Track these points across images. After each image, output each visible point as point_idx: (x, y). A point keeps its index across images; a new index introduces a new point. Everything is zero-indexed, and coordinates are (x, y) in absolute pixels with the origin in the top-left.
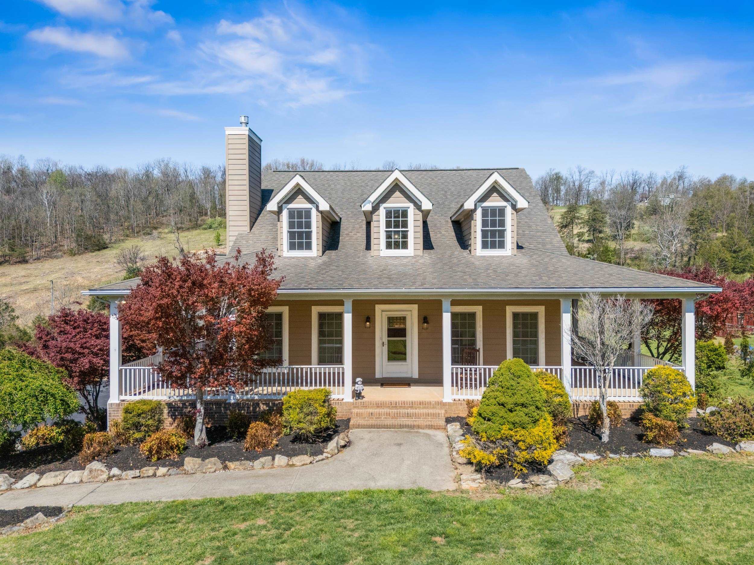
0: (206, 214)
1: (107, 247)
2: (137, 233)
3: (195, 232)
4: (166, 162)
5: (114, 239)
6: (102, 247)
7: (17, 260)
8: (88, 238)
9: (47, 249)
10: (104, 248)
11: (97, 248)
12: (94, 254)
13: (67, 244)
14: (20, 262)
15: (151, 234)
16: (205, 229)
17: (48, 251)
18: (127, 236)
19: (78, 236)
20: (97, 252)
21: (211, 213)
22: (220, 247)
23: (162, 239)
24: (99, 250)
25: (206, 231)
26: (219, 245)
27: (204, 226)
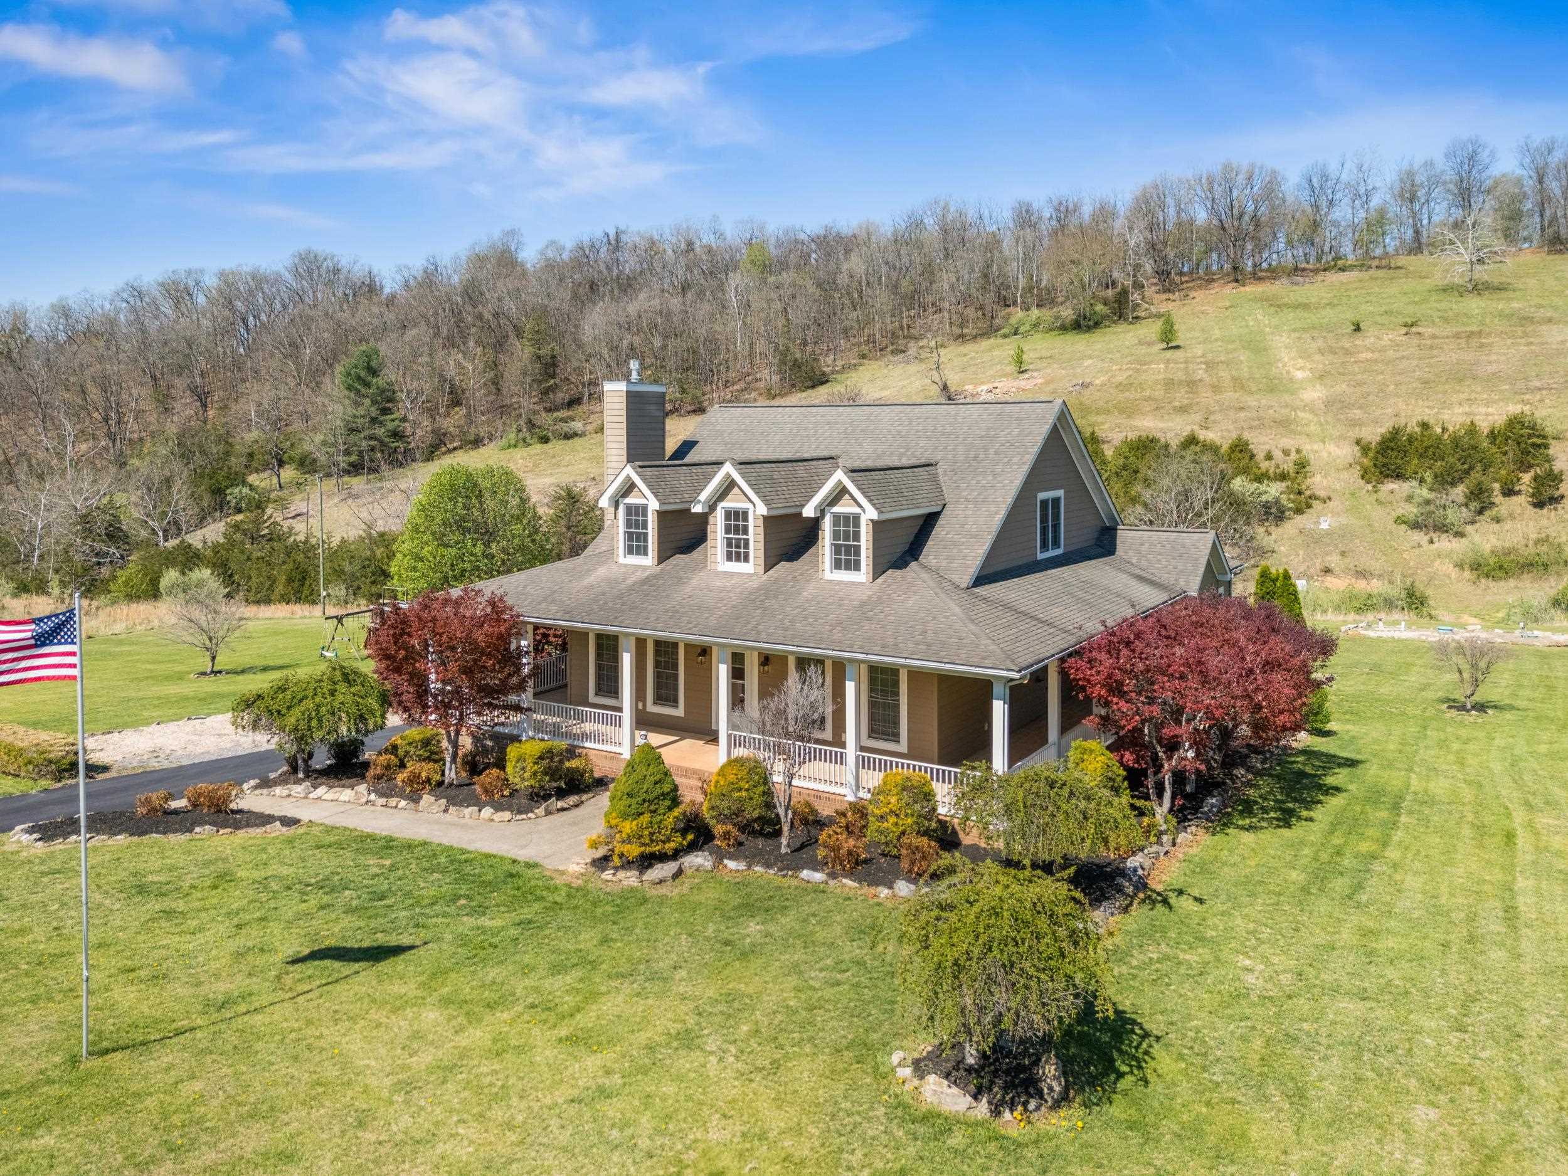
0: (1015, 303)
1: (827, 381)
2: (881, 350)
3: (985, 343)
4: (942, 203)
5: (840, 363)
6: (819, 380)
7: (693, 408)
8: (797, 365)
9: (736, 387)
10: (823, 383)
11: (809, 383)
12: (804, 394)
13: (768, 376)
14: (694, 411)
15: (904, 352)
16: (1005, 336)
17: (738, 391)
18: (864, 357)
19: (783, 362)
20: (809, 392)
21: (1023, 302)
22: (1022, 376)
23: (921, 360)
24: (813, 387)
25: (1007, 340)
26: (1022, 372)
27: (1003, 331)
